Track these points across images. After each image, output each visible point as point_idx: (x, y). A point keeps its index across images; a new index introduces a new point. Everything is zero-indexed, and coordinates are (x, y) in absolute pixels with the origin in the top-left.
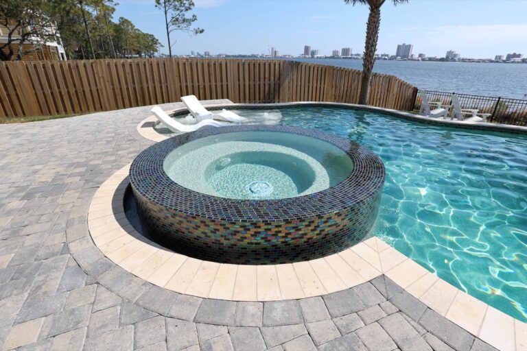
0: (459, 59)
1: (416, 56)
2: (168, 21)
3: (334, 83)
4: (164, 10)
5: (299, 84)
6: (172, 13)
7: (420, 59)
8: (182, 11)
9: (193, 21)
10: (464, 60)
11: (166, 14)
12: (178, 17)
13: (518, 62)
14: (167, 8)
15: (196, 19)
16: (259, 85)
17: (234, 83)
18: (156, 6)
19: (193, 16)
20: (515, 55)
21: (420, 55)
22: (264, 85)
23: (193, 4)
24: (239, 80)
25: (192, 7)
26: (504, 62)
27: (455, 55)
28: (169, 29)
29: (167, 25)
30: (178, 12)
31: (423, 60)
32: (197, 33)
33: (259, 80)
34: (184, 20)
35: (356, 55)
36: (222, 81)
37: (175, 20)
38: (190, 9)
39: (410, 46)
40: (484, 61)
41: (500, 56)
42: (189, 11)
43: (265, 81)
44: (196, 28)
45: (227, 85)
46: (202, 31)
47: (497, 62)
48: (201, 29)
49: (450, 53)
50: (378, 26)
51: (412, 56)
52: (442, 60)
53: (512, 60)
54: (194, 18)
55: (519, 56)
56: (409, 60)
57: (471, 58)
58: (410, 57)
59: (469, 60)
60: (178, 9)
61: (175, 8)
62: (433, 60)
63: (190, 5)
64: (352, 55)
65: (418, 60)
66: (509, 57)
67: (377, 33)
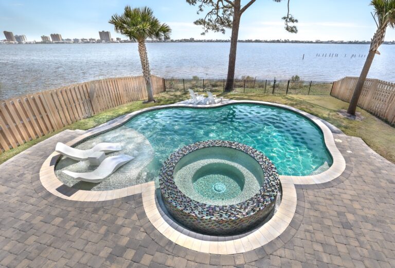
1: (115, 40)
17: (53, 111)
24: (57, 108)
36: (40, 113)
45: (47, 116)
51: (112, 39)
56: (111, 42)
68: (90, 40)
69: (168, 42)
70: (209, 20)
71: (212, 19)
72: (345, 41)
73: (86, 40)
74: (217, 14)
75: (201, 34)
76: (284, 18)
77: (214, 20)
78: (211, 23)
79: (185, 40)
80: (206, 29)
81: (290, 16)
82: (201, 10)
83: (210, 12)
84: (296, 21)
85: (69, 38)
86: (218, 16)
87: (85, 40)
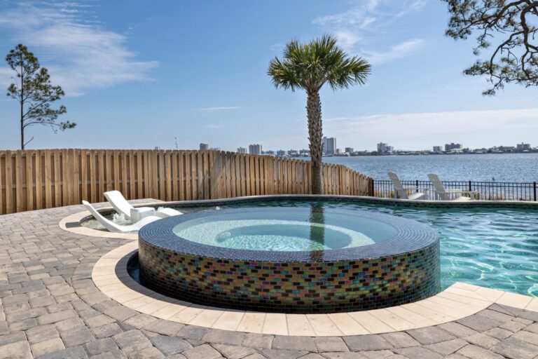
0: (394, 152)
1: (343, 151)
2: (25, 112)
3: (275, 176)
4: (20, 99)
5: (234, 179)
6: (30, 103)
7: (348, 153)
8: (45, 101)
9: (61, 113)
10: (399, 153)
11: (22, 104)
12: (40, 108)
13: (460, 153)
14: (24, 97)
15: (65, 111)
16: (185, 181)
17: (152, 180)
18: (9, 95)
19: (62, 107)
20: (453, 146)
21: (347, 150)
22: (191, 181)
23: (63, 93)
24: (159, 176)
25: (61, 96)
26: (445, 153)
27: (388, 148)
28: (25, 123)
29: (22, 117)
30: (39, 102)
31: (353, 155)
32: (64, 128)
33: (185, 175)
34: (49, 112)
35: (268, 152)
36: (136, 178)
37: (35, 113)
38: (58, 98)
39: (332, 139)
40: (422, 153)
41: (438, 147)
42: (57, 101)
43: (191, 175)
44: (65, 122)
45: (143, 183)
46: (72, 126)
47: (437, 154)
48: (71, 123)
49: (381, 146)
50: (320, 110)
51: (338, 150)
52: (374, 154)
53: (453, 150)
54: (63, 110)
55: (458, 146)
56: (335, 155)
57: (407, 150)
58: (335, 152)
59: (406, 152)
60: (40, 99)
61: (37, 97)
62: (364, 155)
63: (59, 94)
64: (262, 152)
65: (346, 155)
66: (448, 147)
67: (319, 117)
68: (301, 152)
69: (455, 153)
70: (503, 60)
71: (511, 58)
73: (296, 152)
74: (525, 41)
77: (519, 57)
78: (511, 67)
79: (501, 148)
80: (496, 80)
82: (483, 45)
83: (506, 43)
85: (273, 150)
86: (527, 46)
87: (293, 151)
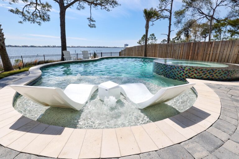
72: (85, 46)
75: (19, 22)
76: (88, 19)
77: (32, 12)
81: (92, 18)
84: (95, 21)
86: (36, 9)
